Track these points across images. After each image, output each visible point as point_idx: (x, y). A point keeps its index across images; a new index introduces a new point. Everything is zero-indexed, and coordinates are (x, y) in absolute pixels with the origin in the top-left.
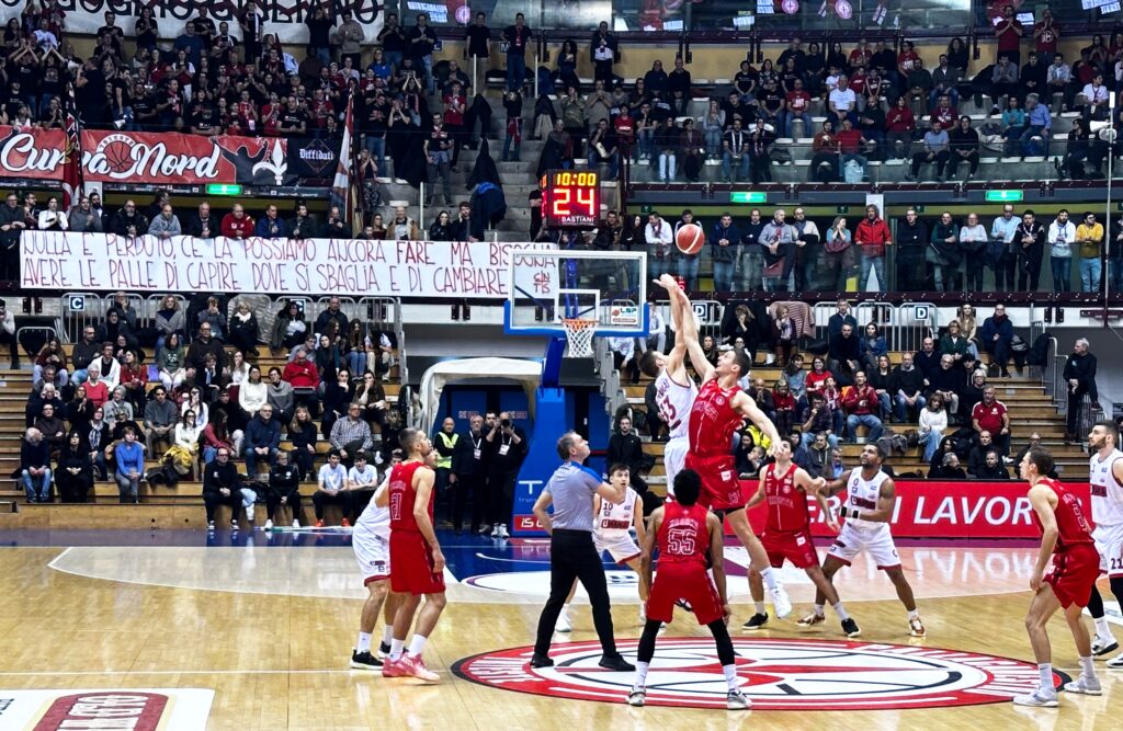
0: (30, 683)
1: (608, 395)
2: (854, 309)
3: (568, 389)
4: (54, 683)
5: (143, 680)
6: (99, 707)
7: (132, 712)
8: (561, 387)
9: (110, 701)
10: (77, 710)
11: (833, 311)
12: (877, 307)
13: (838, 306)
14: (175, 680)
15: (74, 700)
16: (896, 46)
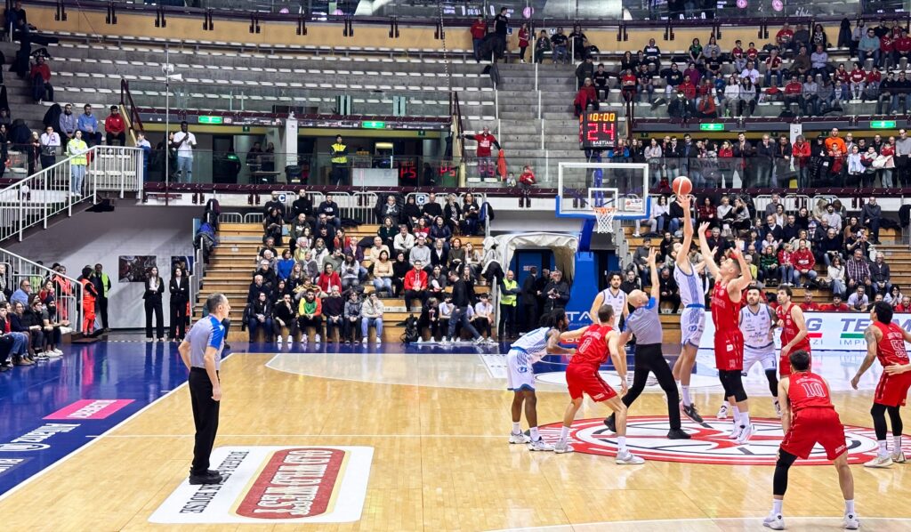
0: (258, 442)
1: (621, 256)
2: (783, 199)
3: (595, 252)
4: (273, 442)
5: (329, 440)
6: (303, 458)
7: (323, 461)
8: (592, 251)
9: (309, 454)
10: (288, 459)
11: (769, 201)
12: (798, 198)
13: (772, 197)
14: (349, 440)
15: (287, 452)
16: (809, 27)
